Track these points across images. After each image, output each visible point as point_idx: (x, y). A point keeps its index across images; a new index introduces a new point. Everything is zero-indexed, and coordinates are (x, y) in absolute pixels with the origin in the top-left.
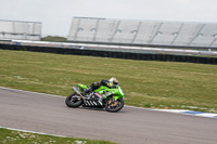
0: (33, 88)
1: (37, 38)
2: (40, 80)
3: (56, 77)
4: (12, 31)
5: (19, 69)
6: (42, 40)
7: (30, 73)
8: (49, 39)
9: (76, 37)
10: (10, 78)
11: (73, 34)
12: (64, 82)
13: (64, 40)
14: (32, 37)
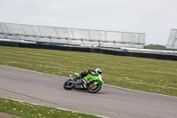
0: (138, 87)
1: (141, 46)
2: (144, 81)
3: (157, 78)
4: (121, 41)
5: (127, 71)
6: (145, 47)
7: (136, 75)
8: (151, 47)
9: (173, 45)
10: (119, 79)
11: (171, 43)
12: (163, 83)
13: (163, 48)
14: (137, 46)
